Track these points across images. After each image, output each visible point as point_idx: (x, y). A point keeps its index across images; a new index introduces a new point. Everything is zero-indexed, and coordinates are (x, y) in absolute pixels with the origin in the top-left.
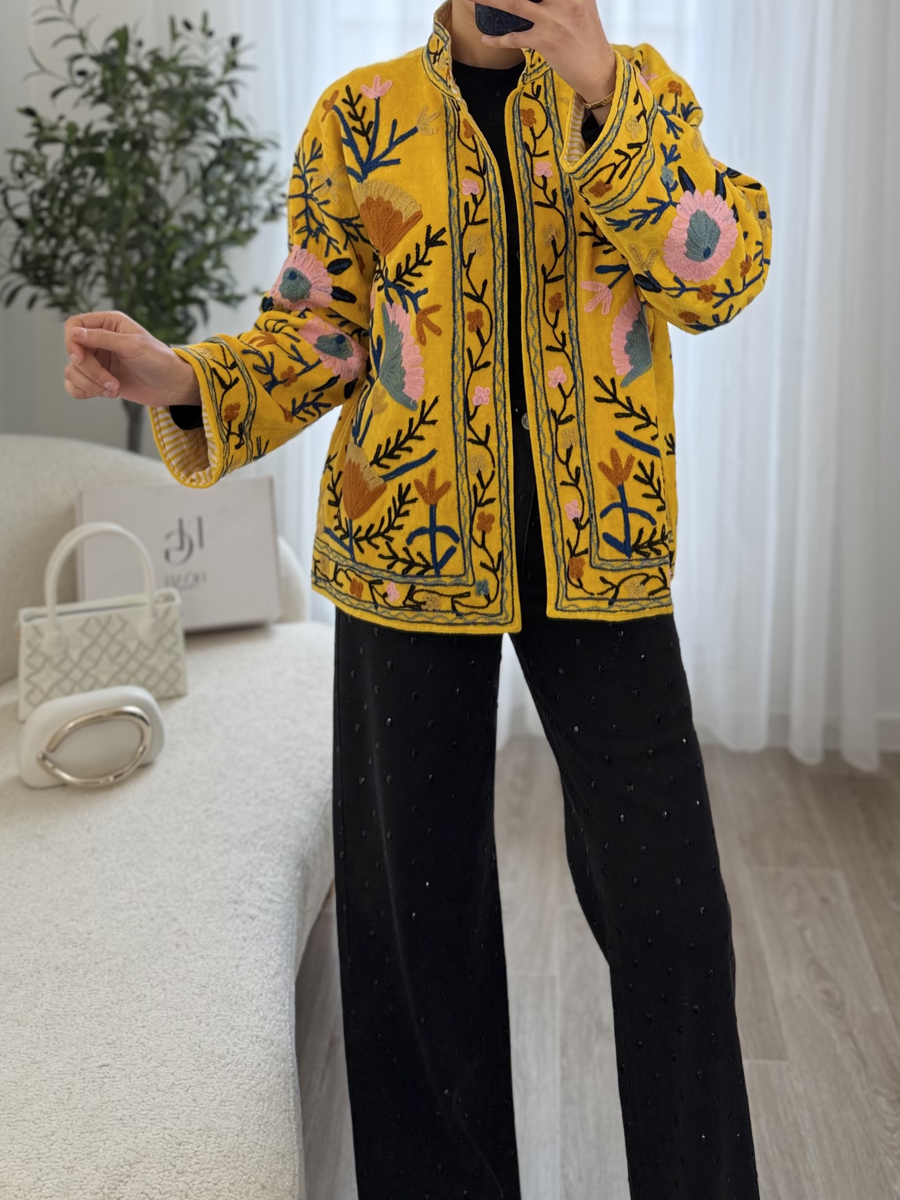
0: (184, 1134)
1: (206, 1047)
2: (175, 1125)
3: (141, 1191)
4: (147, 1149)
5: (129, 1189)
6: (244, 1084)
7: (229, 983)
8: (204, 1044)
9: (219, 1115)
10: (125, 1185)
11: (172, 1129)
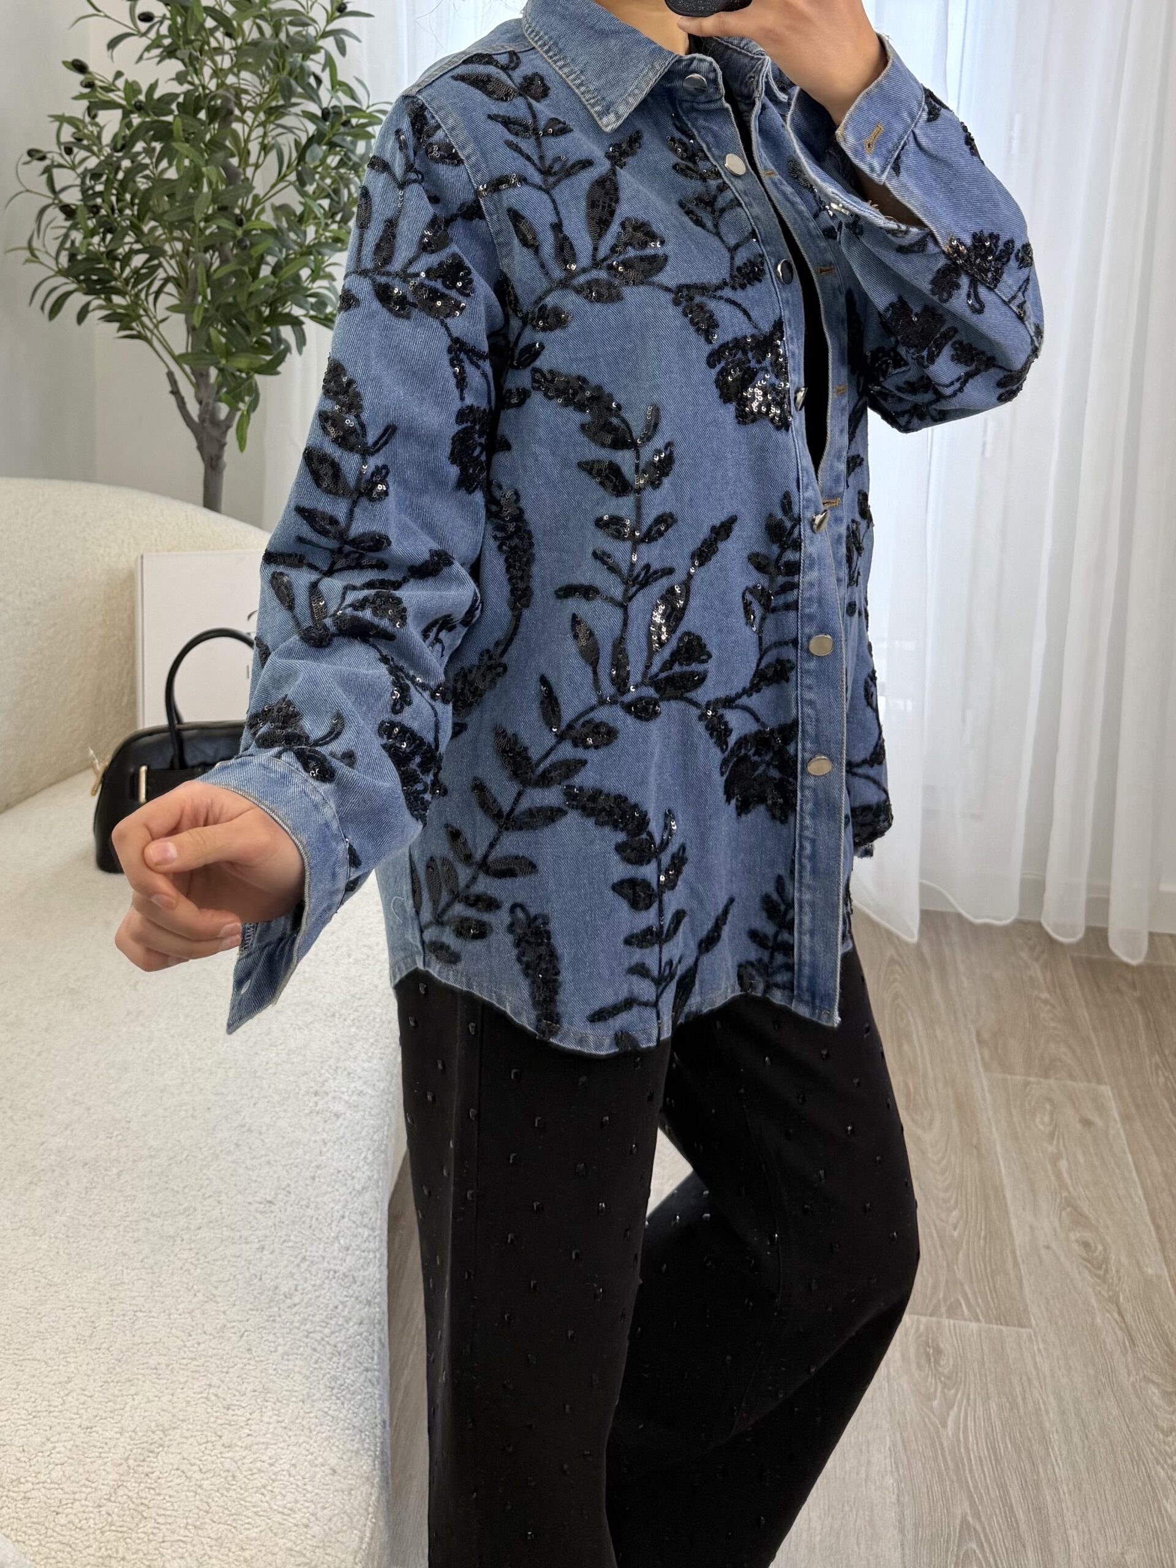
6: (314, 1332)
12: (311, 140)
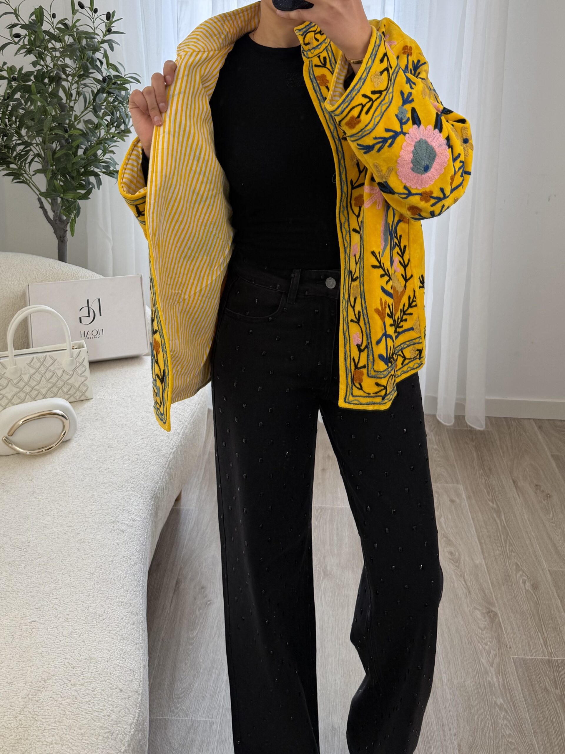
0: (77, 662)
1: (92, 610)
2: (71, 656)
3: (50, 696)
4: (55, 671)
5: (44, 695)
7: (107, 571)
8: (91, 608)
9: (97, 649)
10: (41, 693)
11: (70, 659)
12: (99, 91)
